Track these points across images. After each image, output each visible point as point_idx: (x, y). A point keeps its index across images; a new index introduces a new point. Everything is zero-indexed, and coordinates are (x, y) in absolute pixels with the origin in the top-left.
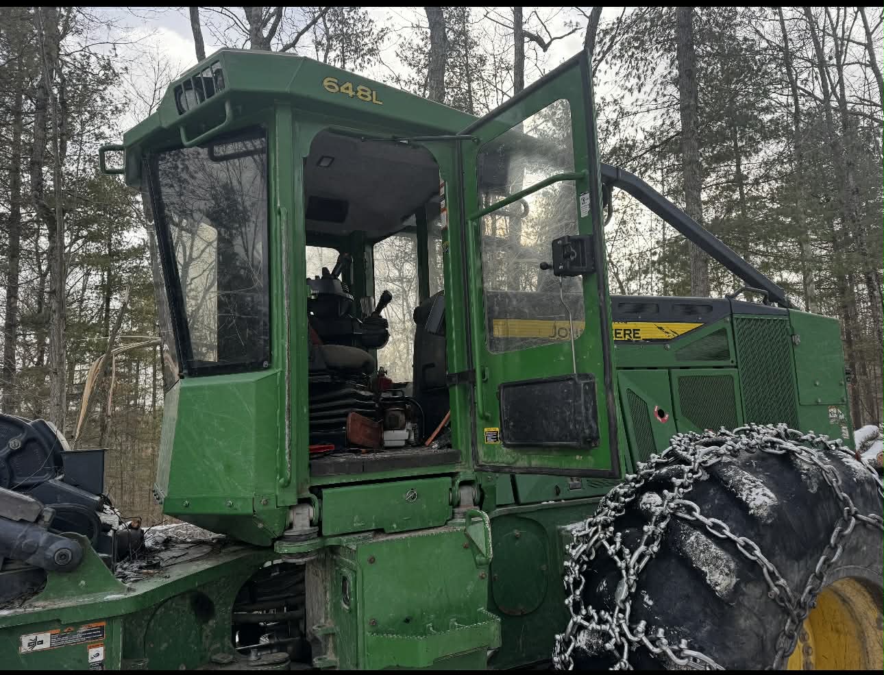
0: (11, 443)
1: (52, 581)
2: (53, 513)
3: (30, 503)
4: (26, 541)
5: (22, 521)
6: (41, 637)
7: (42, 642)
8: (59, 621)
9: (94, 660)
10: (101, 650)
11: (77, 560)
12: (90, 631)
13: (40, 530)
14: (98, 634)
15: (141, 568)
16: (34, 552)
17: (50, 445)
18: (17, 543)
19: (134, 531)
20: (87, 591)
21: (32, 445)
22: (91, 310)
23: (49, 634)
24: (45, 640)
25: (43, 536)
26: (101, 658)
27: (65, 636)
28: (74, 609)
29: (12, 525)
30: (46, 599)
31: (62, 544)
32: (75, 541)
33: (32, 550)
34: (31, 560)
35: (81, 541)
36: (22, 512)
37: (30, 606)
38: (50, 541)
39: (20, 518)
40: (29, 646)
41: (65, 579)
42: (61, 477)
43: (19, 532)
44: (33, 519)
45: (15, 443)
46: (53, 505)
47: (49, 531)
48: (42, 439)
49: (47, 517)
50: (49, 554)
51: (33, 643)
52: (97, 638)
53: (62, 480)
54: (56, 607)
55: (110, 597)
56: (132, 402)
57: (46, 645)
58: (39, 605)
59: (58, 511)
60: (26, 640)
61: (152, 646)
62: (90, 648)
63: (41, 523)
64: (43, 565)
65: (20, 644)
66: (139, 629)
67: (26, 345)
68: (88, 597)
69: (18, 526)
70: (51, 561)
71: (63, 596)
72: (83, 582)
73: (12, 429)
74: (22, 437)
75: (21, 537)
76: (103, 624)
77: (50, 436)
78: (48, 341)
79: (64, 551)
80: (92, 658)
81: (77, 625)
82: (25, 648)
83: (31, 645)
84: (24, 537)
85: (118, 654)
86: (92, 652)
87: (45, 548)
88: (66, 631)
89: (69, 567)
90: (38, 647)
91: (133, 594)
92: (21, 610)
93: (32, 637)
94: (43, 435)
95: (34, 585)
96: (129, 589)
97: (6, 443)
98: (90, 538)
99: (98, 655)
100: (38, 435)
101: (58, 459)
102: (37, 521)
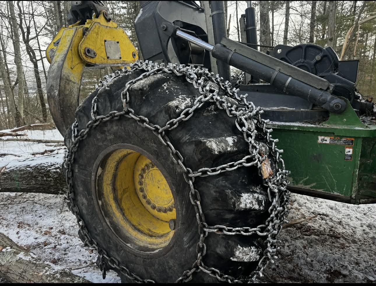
0: (317, 57)
1: (332, 116)
2: (334, 87)
3: (324, 81)
4: (322, 98)
5: (321, 89)
6: (326, 138)
7: (326, 140)
8: (334, 133)
9: (347, 153)
10: (351, 150)
11: (343, 109)
12: (347, 141)
13: (328, 94)
14: (350, 143)
15: (372, 119)
16: (325, 103)
17: (333, 58)
18: (319, 98)
19: (369, 103)
20: (346, 124)
21: (325, 58)
22: (347, 9)
23: (329, 138)
24: (328, 140)
25: (329, 97)
26: (351, 153)
27: (335, 140)
28: (341, 130)
29: (317, 90)
30: (329, 124)
31: (337, 101)
32: (343, 101)
33: (324, 102)
34: (324, 106)
35: (345, 101)
36: (321, 85)
37: (322, 125)
38: (332, 99)
39: (320, 88)
40: (321, 140)
41: (337, 117)
42: (337, 73)
43: (319, 94)
44: (325, 89)
45: (318, 58)
46: (334, 84)
47: (331, 95)
48: (330, 56)
49: (331, 89)
50: (331, 105)
51: (323, 140)
52: (350, 145)
53: (337, 74)
54: (332, 127)
55: (357, 128)
56: (363, 55)
57: (328, 142)
58: (326, 125)
59: (336, 87)
60: (320, 138)
61: (374, 155)
62: (346, 148)
63: (329, 91)
64: (328, 109)
65: (318, 139)
66: (368, 147)
67: (318, 31)
68: (347, 126)
69: (319, 91)
70: (332, 108)
71: (336, 124)
72: (345, 120)
73: (317, 51)
74: (321, 54)
75: (321, 95)
76: (353, 139)
77: (333, 54)
78: (327, 27)
79: (338, 104)
80: (347, 152)
81: (341, 137)
82: (319, 141)
83: (322, 140)
84: (321, 96)
85: (359, 153)
86: (347, 150)
87: (330, 102)
88: (336, 138)
89: (339, 112)
90: (324, 142)
91: (368, 129)
92: (319, 126)
93: (323, 137)
94: (330, 54)
95: (324, 117)
96: (367, 127)
97: (314, 57)
98: (350, 100)
99: (349, 152)
100: (328, 54)
101: (336, 65)
102: (326, 90)
